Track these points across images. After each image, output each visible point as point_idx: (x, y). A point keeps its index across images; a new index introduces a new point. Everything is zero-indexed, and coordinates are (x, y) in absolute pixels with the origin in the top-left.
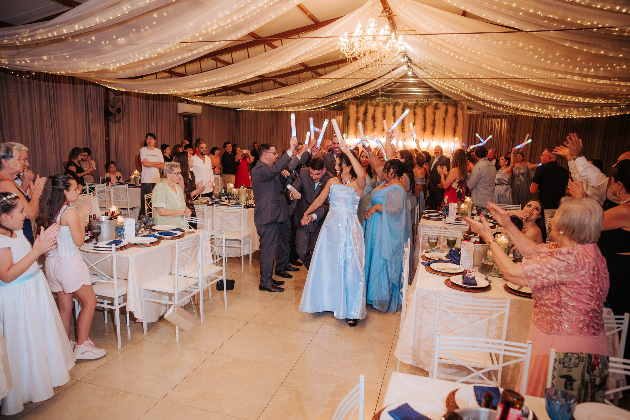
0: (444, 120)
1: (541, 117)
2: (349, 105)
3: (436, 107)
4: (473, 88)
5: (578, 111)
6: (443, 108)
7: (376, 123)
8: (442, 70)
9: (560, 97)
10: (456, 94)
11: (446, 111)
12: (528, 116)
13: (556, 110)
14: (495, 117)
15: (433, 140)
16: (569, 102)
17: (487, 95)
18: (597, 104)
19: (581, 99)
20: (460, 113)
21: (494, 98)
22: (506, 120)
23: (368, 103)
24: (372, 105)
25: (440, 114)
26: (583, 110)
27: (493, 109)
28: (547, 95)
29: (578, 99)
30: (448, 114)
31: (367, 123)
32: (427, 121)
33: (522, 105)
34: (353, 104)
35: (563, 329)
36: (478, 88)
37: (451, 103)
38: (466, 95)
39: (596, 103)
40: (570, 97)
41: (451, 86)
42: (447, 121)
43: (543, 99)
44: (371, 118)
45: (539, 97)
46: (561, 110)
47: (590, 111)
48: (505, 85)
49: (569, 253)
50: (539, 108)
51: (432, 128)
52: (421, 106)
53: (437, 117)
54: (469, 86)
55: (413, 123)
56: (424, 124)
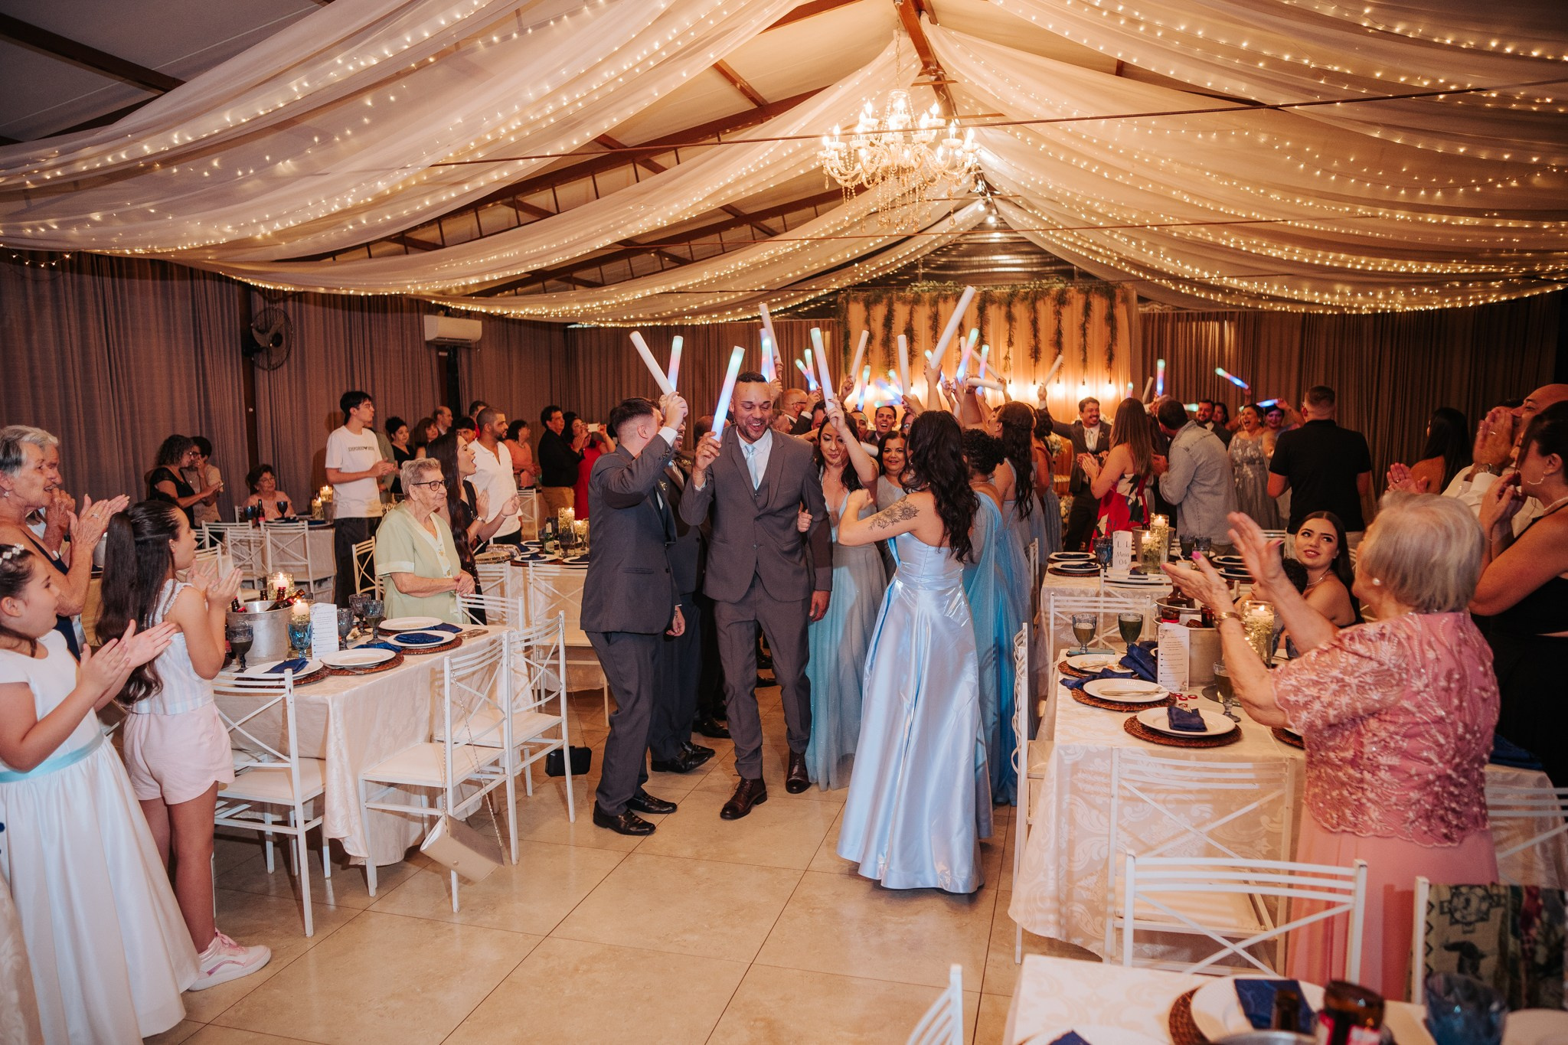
0: (1084, 329)
1: (1318, 314)
2: (848, 303)
3: (1061, 300)
4: (1148, 250)
5: (1408, 294)
6: (1078, 302)
7: (915, 344)
8: (1070, 208)
9: (1362, 262)
10: (1108, 265)
11: (1087, 308)
12: (1286, 312)
13: (1354, 294)
14: (1205, 317)
15: (1058, 381)
16: (1384, 274)
17: (1184, 264)
18: (1451, 277)
19: (1413, 266)
20: (1121, 312)
21: (1203, 270)
22: (1232, 323)
23: (894, 297)
24: (905, 302)
25: (1072, 316)
26: (1419, 292)
27: (1200, 298)
28: (1331, 259)
29: (1406, 266)
30: (1091, 314)
31: (895, 346)
32: (1042, 335)
33: (1270, 286)
34: (856, 300)
35: (1365, 822)
36: (1162, 250)
37: (1097, 289)
38: (1131, 268)
39: (1450, 274)
40: (1385, 261)
41: (1094, 248)
42: (1089, 332)
43: (1321, 268)
44: (902, 333)
45: (1310, 266)
46: (1365, 294)
47: (1437, 294)
48: (1227, 239)
49: (1382, 636)
50: (1312, 291)
51: (1053, 350)
52: (1025, 298)
53: (1065, 324)
54: (1139, 245)
55: (1007, 339)
56: (1035, 341)
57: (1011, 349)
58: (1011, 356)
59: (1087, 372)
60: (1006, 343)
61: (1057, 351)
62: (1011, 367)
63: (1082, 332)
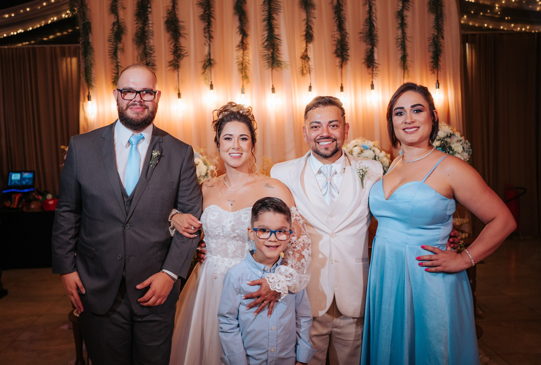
0: (401, 16)
7: (182, 41)
15: (372, 87)
31: (152, 42)
32: (349, 27)
42: (408, 20)
44: (162, 26)
51: (364, 47)
55: (304, 33)
56: (341, 35)
57: (310, 45)
58: (311, 54)
59: (408, 73)
60: (303, 38)
61: (370, 47)
62: (310, 69)
63: (400, 22)
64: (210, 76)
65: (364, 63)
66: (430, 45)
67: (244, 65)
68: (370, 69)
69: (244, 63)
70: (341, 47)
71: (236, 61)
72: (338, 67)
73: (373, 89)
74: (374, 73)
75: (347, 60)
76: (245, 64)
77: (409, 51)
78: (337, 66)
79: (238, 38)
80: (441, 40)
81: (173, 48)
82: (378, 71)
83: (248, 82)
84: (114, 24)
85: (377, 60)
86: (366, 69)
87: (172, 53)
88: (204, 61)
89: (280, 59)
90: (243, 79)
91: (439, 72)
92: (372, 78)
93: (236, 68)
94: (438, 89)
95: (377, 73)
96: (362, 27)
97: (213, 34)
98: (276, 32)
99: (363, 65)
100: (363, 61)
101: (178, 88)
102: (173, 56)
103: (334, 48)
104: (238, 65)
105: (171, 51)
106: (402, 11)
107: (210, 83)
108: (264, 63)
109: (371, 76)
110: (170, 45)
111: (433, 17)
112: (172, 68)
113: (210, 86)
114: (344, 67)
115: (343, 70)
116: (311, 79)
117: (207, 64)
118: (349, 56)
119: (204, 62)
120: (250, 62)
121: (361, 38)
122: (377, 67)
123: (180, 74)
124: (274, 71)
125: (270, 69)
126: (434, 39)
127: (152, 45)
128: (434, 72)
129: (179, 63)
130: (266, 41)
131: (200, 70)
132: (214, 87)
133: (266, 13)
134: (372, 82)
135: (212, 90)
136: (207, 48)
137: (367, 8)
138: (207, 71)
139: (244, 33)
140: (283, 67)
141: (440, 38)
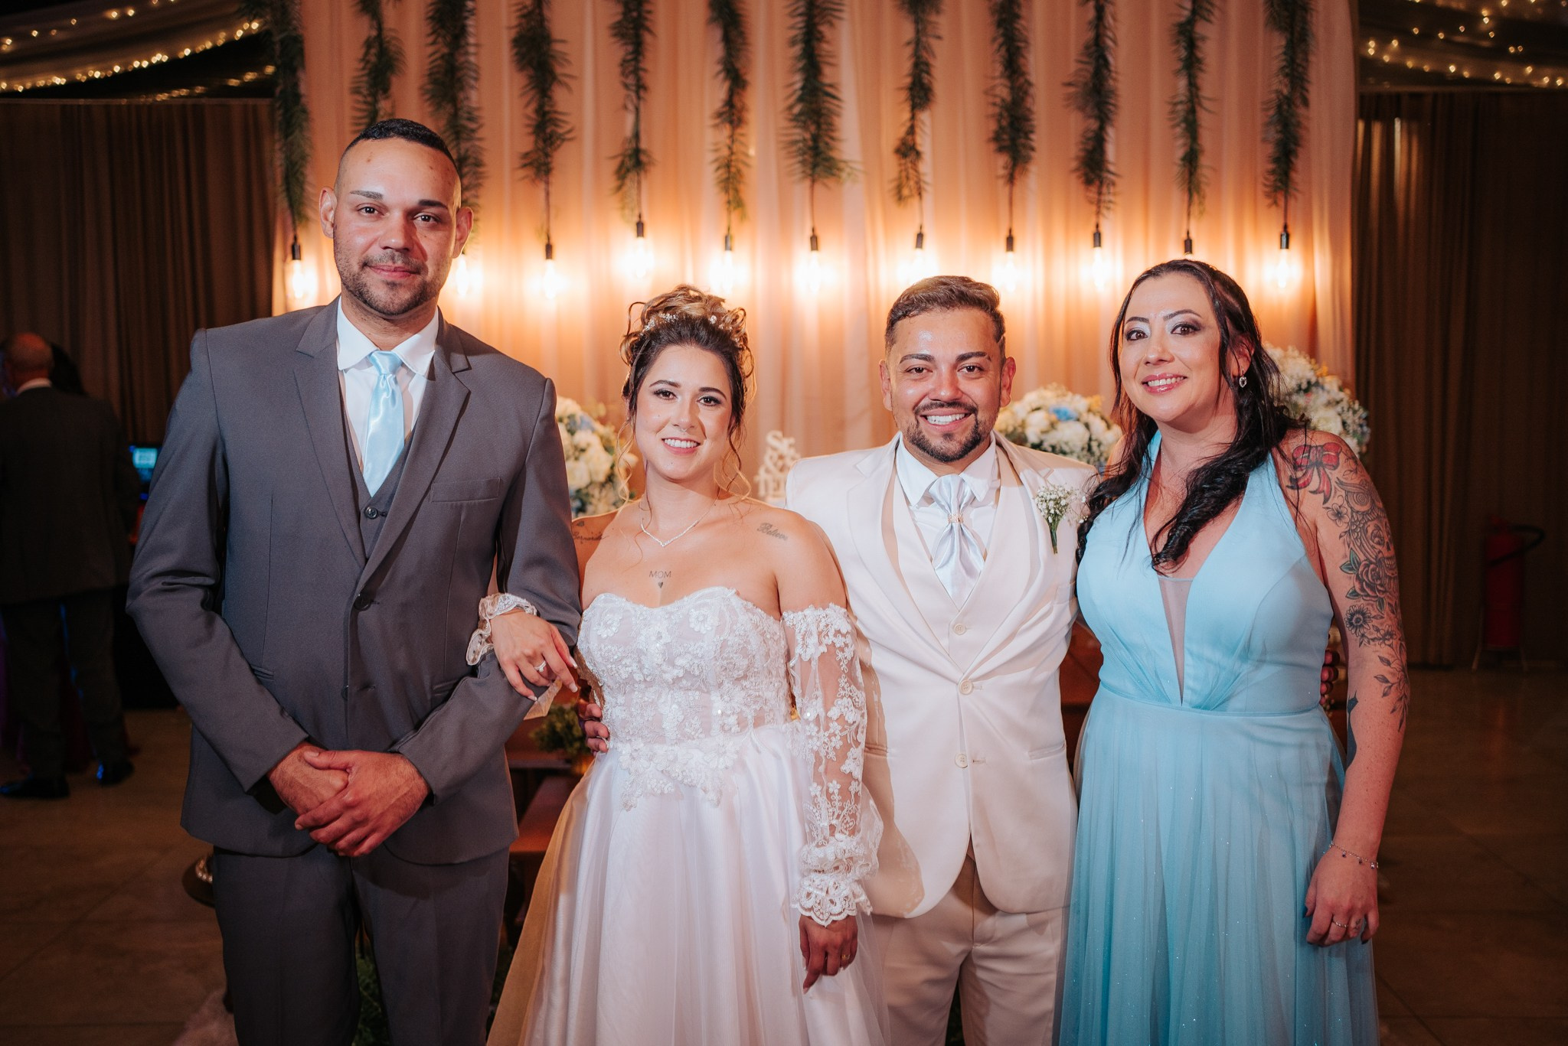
0: (1187, 37)
7: (560, 95)
15: (1097, 239)
31: (475, 97)
32: (1038, 65)
42: (1209, 50)
44: (505, 53)
51: (1076, 125)
53: (1119, 24)
55: (908, 80)
56: (1012, 88)
57: (924, 116)
58: (924, 143)
59: (1201, 203)
60: (904, 95)
61: (1094, 125)
62: (922, 184)
63: (1184, 54)
64: (635, 197)
65: (1077, 170)
66: (1267, 125)
67: (733, 170)
68: (1094, 189)
69: (733, 163)
70: (1011, 124)
71: (710, 157)
72: (1001, 182)
73: (1100, 246)
74: (1104, 202)
75: (1027, 160)
76: (735, 166)
77: (1206, 139)
78: (998, 177)
79: (716, 93)
80: (1302, 111)
81: (534, 116)
82: (1115, 194)
83: (743, 217)
84: (368, 44)
85: (1113, 164)
86: (1082, 187)
87: (530, 130)
88: (623, 155)
89: (834, 154)
90: (729, 212)
91: (1292, 202)
92: (1098, 213)
93: (709, 176)
94: (1284, 251)
95: (1110, 202)
96: (1073, 67)
97: (648, 79)
98: (828, 75)
99: (1074, 176)
100: (1074, 164)
101: (545, 229)
102: (532, 138)
103: (993, 126)
104: (718, 169)
105: (528, 126)
106: (1191, 22)
107: (636, 219)
108: (791, 165)
109: (1094, 208)
110: (527, 105)
111: (1279, 41)
112: (530, 172)
113: (635, 227)
114: (1018, 183)
115: (1017, 189)
116: (924, 212)
117: (629, 163)
118: (1033, 149)
119: (620, 159)
120: (753, 162)
121: (1068, 97)
122: (1114, 184)
123: (552, 189)
124: (818, 187)
125: (807, 183)
126: (1279, 107)
127: (474, 105)
128: (1275, 203)
129: (549, 159)
130: (800, 99)
131: (611, 182)
132: (648, 230)
133: (799, 21)
134: (1097, 226)
135: (641, 239)
136: (630, 119)
137: (1091, 14)
138: (628, 182)
139: (735, 78)
140: (844, 175)
141: (1298, 102)
